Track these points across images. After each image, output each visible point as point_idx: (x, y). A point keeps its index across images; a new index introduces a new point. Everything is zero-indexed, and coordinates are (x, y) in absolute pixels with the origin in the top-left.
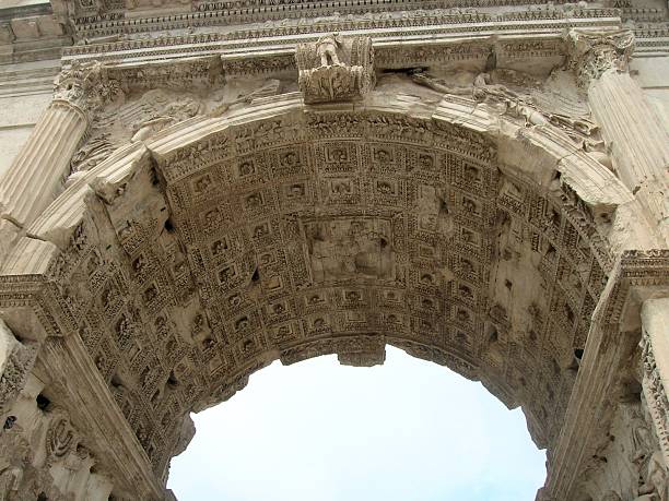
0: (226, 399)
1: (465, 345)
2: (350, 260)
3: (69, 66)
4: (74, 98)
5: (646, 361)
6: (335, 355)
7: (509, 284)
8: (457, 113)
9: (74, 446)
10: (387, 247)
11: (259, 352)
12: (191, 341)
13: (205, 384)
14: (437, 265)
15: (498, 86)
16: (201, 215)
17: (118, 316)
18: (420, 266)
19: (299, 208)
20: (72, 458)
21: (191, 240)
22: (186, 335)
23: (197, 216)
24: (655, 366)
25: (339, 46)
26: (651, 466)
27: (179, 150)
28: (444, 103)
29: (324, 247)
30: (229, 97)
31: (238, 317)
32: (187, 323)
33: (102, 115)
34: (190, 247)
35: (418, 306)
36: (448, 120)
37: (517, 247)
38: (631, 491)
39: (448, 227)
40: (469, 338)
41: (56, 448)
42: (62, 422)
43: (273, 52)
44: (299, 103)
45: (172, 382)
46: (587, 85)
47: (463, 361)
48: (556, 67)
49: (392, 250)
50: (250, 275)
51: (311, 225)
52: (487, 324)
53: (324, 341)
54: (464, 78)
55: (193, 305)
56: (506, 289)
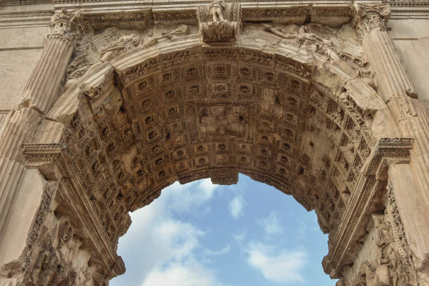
0: (149, 203)
1: (284, 175)
2: (223, 127)
3: (61, 11)
4: (65, 33)
5: (390, 197)
6: (210, 179)
7: (312, 144)
8: (289, 51)
9: (72, 235)
10: (244, 121)
11: (168, 177)
12: (131, 172)
13: (137, 195)
14: (272, 132)
15: (312, 34)
16: (140, 103)
17: (94, 161)
18: (262, 131)
19: (196, 99)
20: (71, 242)
21: (134, 117)
22: (128, 169)
23: (138, 104)
24: (394, 200)
25: (223, 9)
26: (389, 250)
27: (130, 68)
28: (283, 45)
29: (208, 120)
30: (157, 34)
31: (157, 158)
32: (129, 163)
33: (81, 43)
34: (134, 121)
35: (259, 153)
36: (284, 55)
37: (319, 126)
38: (376, 260)
39: (280, 112)
40: (287, 171)
41: (64, 237)
42: (66, 223)
43: (183, 9)
44: (199, 41)
45: (120, 195)
46: (362, 36)
47: (282, 183)
48: (345, 23)
49: (246, 122)
50: (165, 135)
51: (202, 108)
52: (298, 165)
53: (204, 171)
54: (292, 28)
55: (133, 152)
56: (310, 147)
